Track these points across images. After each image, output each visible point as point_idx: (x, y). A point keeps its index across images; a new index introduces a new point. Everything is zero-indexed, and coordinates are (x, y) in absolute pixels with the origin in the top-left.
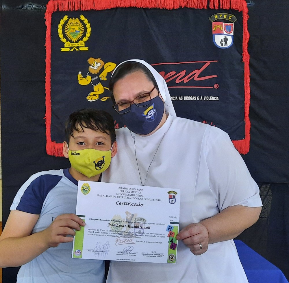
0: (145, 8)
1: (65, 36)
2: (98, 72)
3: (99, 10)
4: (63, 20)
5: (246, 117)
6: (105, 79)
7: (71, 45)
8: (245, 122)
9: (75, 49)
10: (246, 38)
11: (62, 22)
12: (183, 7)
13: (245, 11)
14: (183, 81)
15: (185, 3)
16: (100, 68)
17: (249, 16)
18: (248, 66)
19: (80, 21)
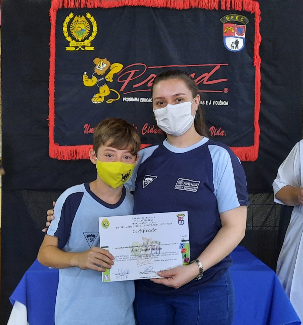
0: (154, 7)
2: (104, 73)
3: (106, 8)
4: (69, 18)
5: (256, 123)
6: (111, 81)
7: (76, 44)
8: (254, 128)
9: (80, 48)
10: (258, 41)
11: (67, 20)
12: (193, 8)
13: (258, 13)
15: (196, 3)
16: (106, 69)
17: (262, 18)
18: (259, 71)
19: (86, 19)
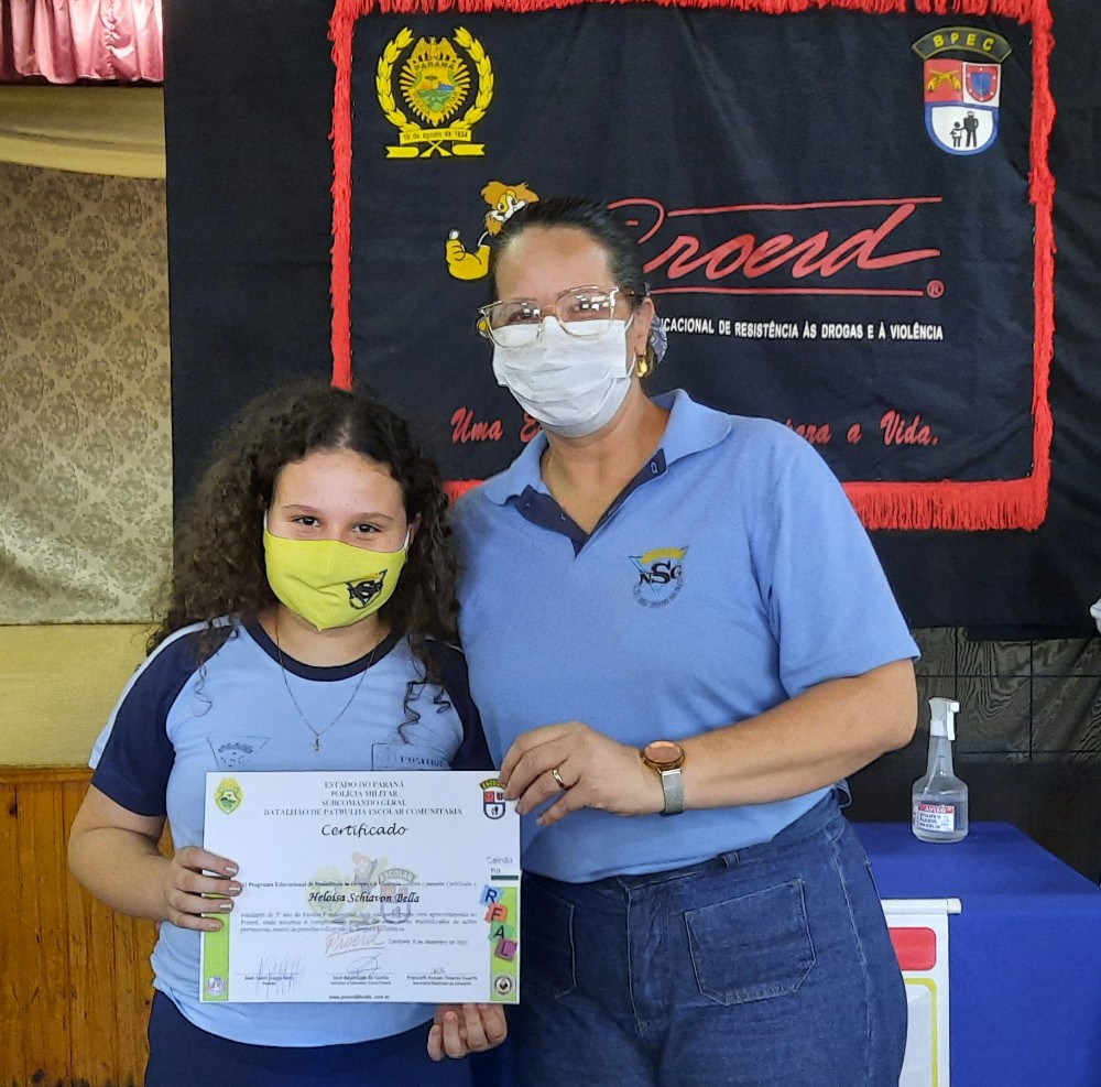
0: (687, 6)
1: (402, 104)
4: (395, 46)
5: (1038, 398)
7: (424, 136)
8: (1034, 417)
9: (436, 150)
10: (1044, 117)
11: (391, 52)
12: (821, 6)
13: (1042, 22)
14: (819, 270)
17: (1054, 37)
18: (1048, 220)
19: (455, 51)
